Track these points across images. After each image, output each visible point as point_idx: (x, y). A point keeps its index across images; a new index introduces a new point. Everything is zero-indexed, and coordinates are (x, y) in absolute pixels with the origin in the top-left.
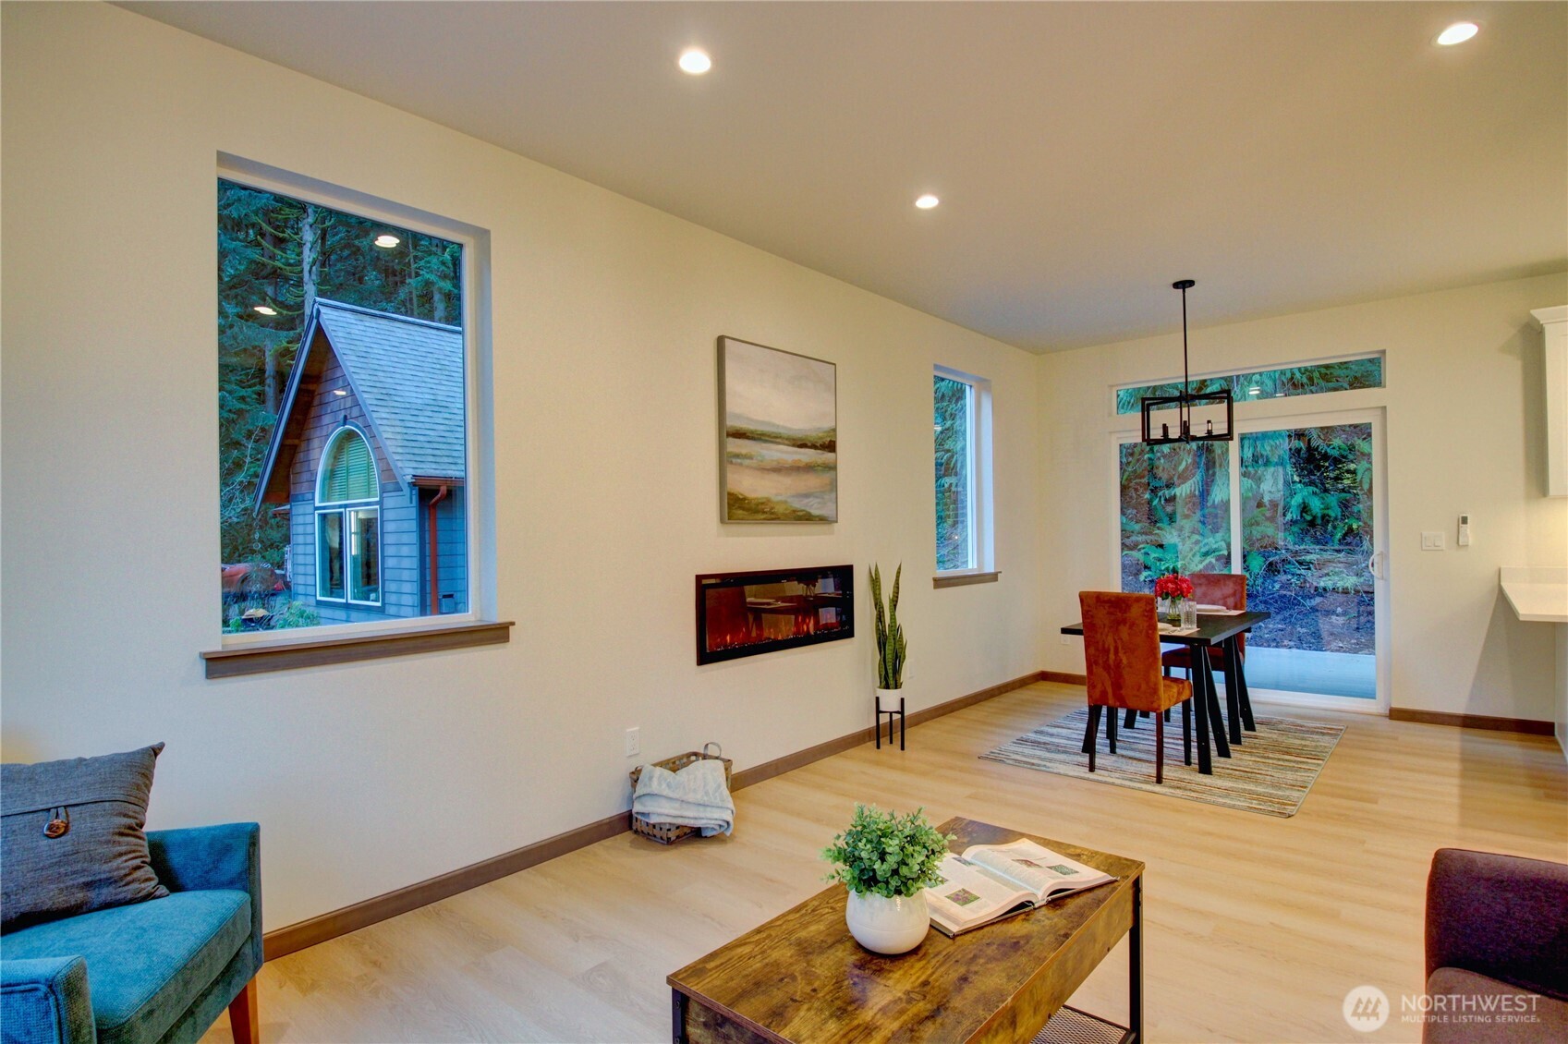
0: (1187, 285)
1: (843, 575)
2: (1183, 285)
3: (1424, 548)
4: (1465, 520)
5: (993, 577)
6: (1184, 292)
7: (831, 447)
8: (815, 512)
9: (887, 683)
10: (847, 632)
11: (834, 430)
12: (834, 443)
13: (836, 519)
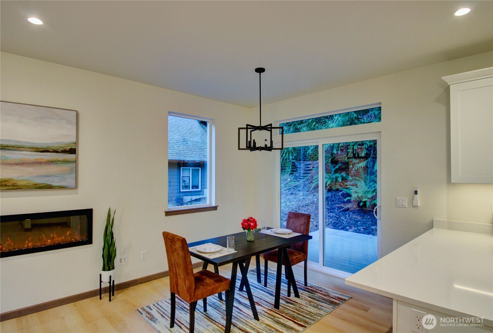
0: (261, 71)
1: (88, 214)
2: (260, 70)
3: (397, 206)
4: (416, 193)
5: (215, 208)
6: (260, 74)
7: (73, 151)
8: (53, 184)
9: (107, 268)
10: (89, 241)
11: (75, 143)
12: (75, 149)
13: (76, 187)
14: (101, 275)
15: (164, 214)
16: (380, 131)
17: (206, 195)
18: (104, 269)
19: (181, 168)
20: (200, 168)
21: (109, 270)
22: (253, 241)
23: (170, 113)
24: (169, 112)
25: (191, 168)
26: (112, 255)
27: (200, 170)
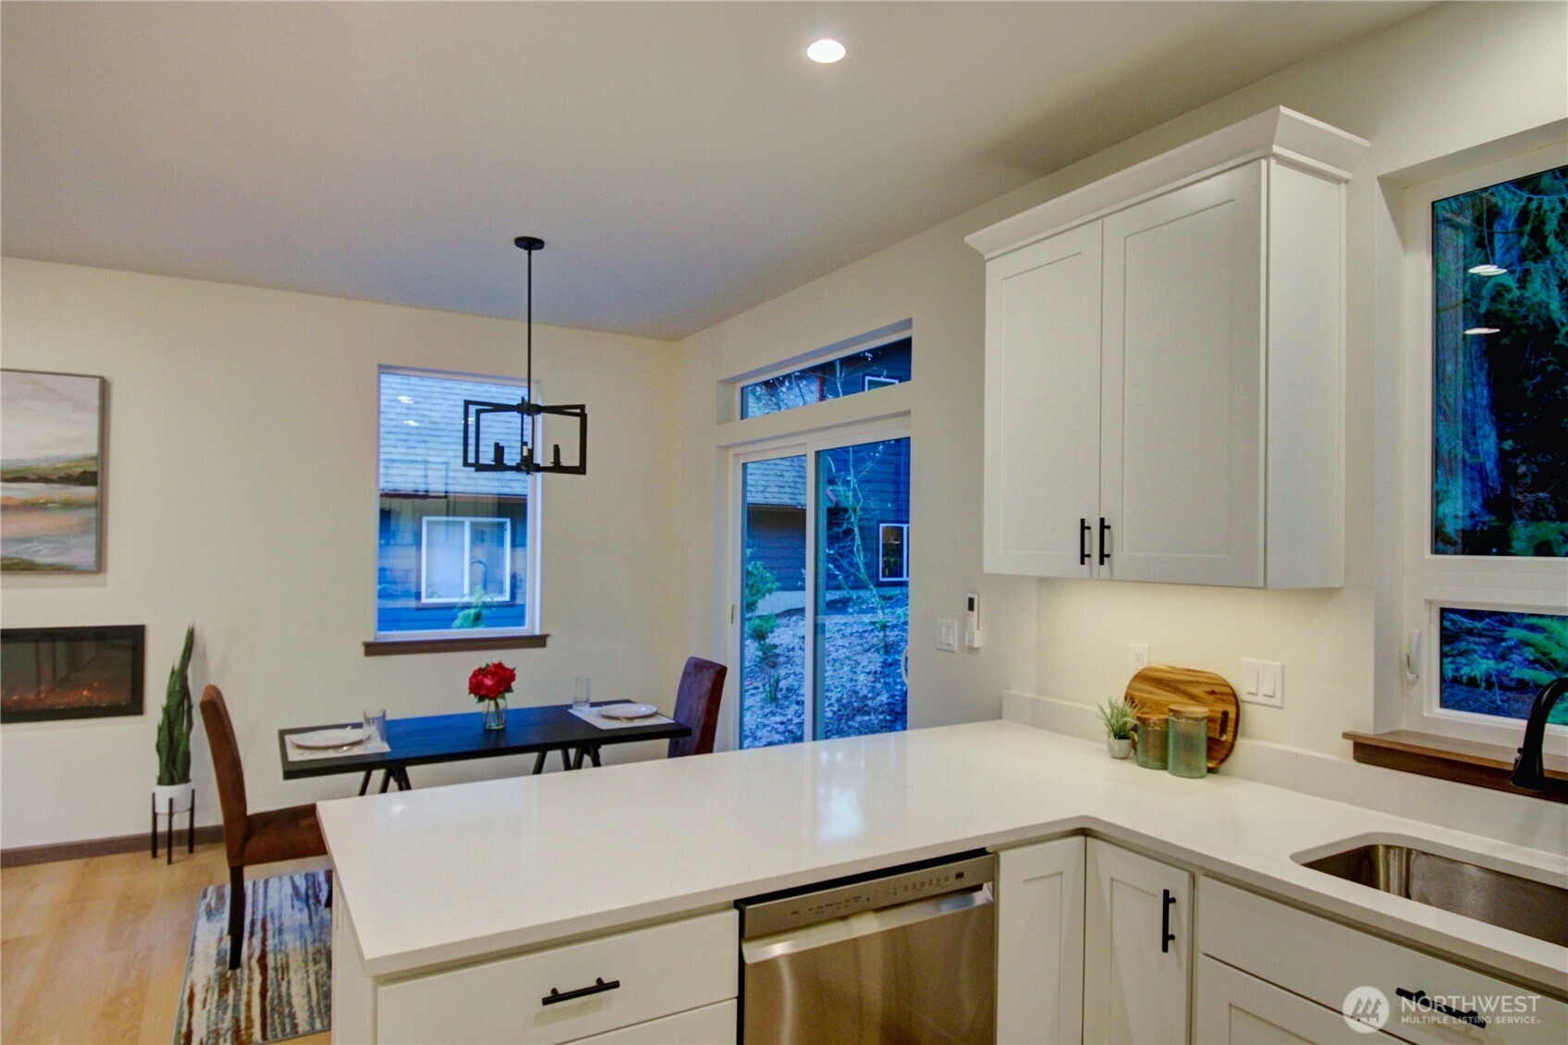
0: (534, 244)
1: (132, 639)
2: (530, 244)
3: (937, 646)
4: (971, 604)
6: (530, 254)
7: (90, 478)
9: (166, 778)
10: (134, 706)
11: (96, 458)
12: (95, 474)
13: (100, 566)
14: (154, 795)
15: (362, 649)
16: (907, 408)
17: (524, 599)
18: (161, 782)
19: (425, 519)
20: (508, 521)
21: (172, 782)
22: (503, 729)
23: (385, 369)
24: (380, 367)
25: (467, 521)
26: (178, 746)
27: (508, 527)
